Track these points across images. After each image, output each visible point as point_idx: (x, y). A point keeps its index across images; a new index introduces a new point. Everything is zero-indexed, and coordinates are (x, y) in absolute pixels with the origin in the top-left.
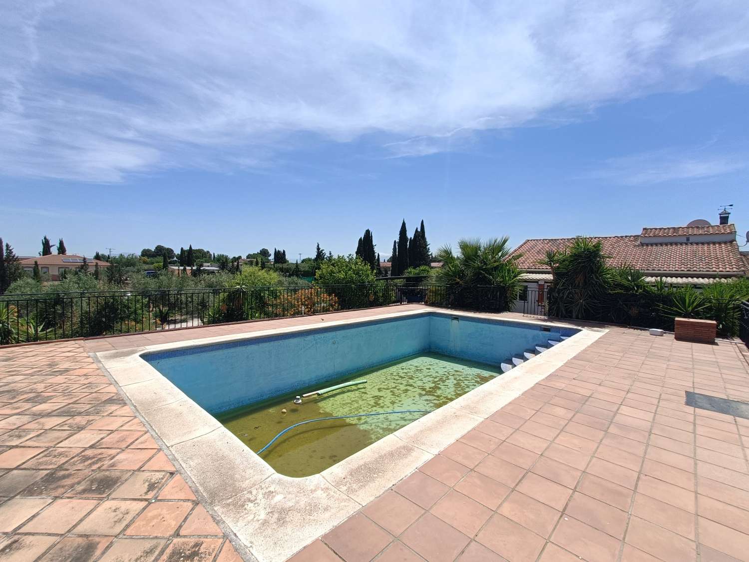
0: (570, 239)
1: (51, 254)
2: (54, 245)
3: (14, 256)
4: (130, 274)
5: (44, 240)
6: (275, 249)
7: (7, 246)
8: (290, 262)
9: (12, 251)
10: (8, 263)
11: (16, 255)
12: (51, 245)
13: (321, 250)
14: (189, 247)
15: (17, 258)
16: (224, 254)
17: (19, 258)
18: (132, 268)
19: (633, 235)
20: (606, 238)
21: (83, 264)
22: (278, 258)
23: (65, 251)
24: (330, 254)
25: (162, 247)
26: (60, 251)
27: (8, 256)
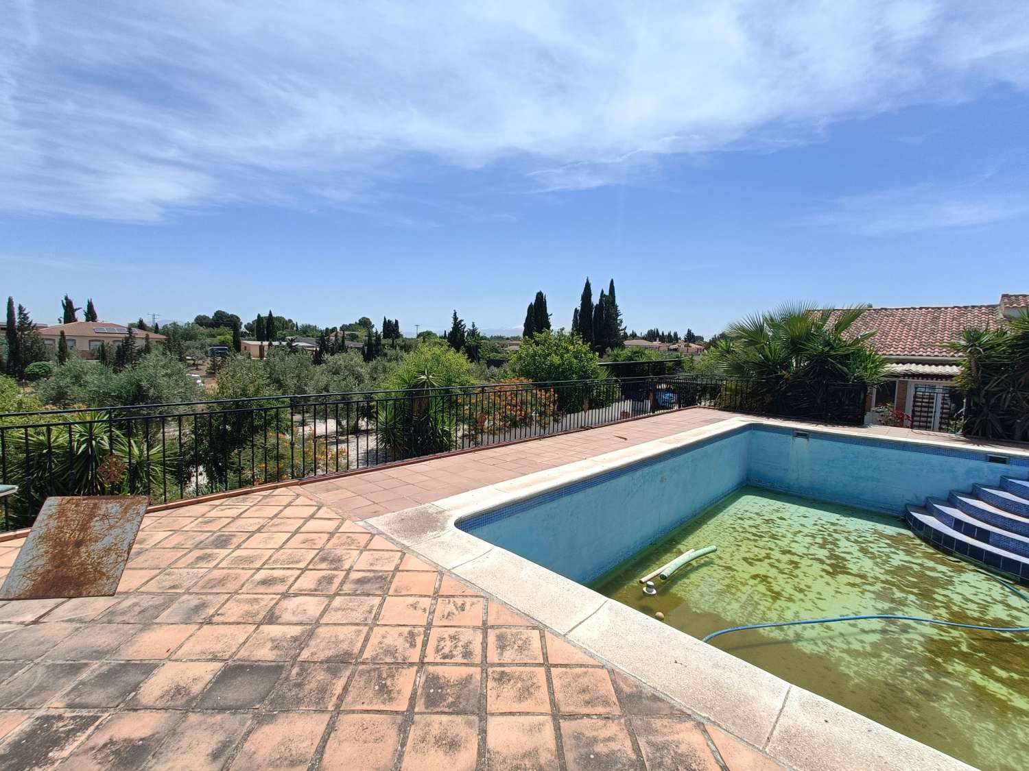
0: (879, 310)
1: (76, 321)
2: (79, 309)
3: (31, 323)
4: (190, 351)
5: (65, 301)
6: (385, 319)
7: (20, 308)
8: (404, 337)
9: (28, 316)
10: (23, 333)
11: (34, 323)
12: (75, 308)
13: (459, 320)
14: (269, 313)
15: (34, 326)
16: (311, 324)
17: (37, 325)
18: (193, 342)
19: (986, 305)
20: (940, 308)
21: (128, 336)
22: (388, 331)
23: (96, 317)
24: (473, 326)
25: (224, 312)
26: (90, 316)
27: (22, 323)
